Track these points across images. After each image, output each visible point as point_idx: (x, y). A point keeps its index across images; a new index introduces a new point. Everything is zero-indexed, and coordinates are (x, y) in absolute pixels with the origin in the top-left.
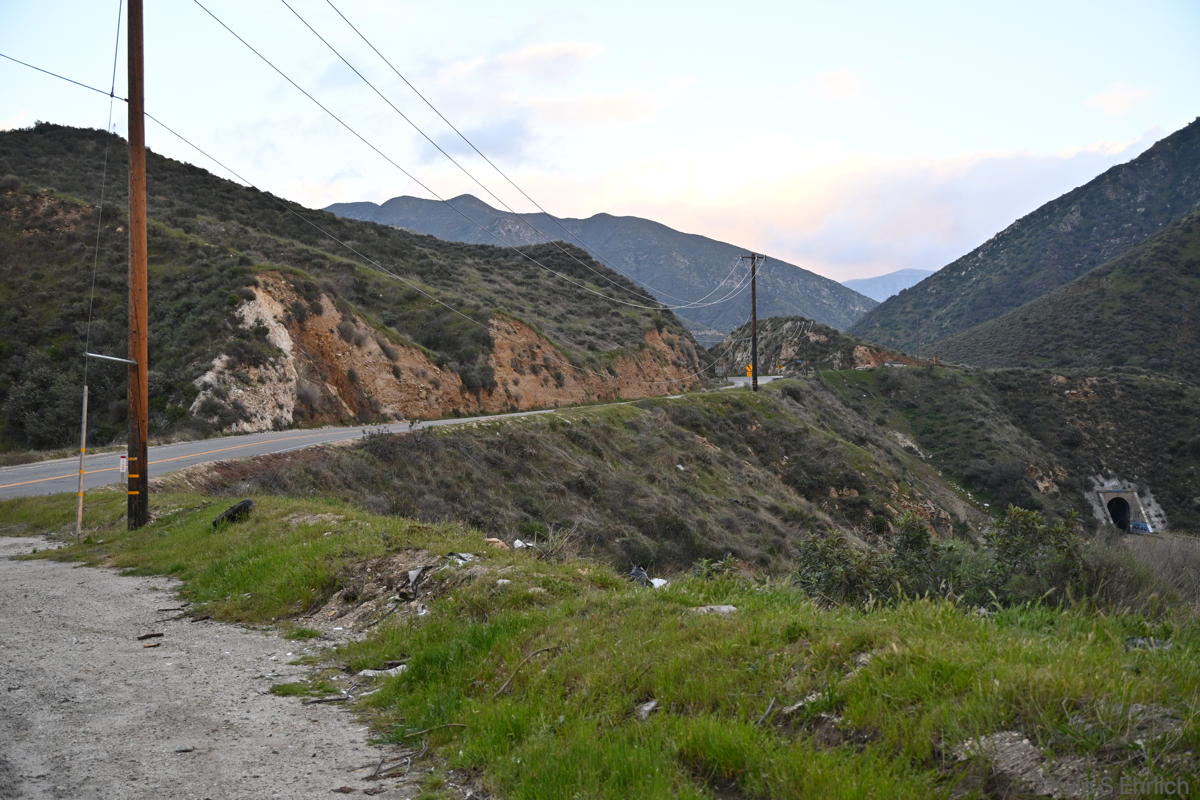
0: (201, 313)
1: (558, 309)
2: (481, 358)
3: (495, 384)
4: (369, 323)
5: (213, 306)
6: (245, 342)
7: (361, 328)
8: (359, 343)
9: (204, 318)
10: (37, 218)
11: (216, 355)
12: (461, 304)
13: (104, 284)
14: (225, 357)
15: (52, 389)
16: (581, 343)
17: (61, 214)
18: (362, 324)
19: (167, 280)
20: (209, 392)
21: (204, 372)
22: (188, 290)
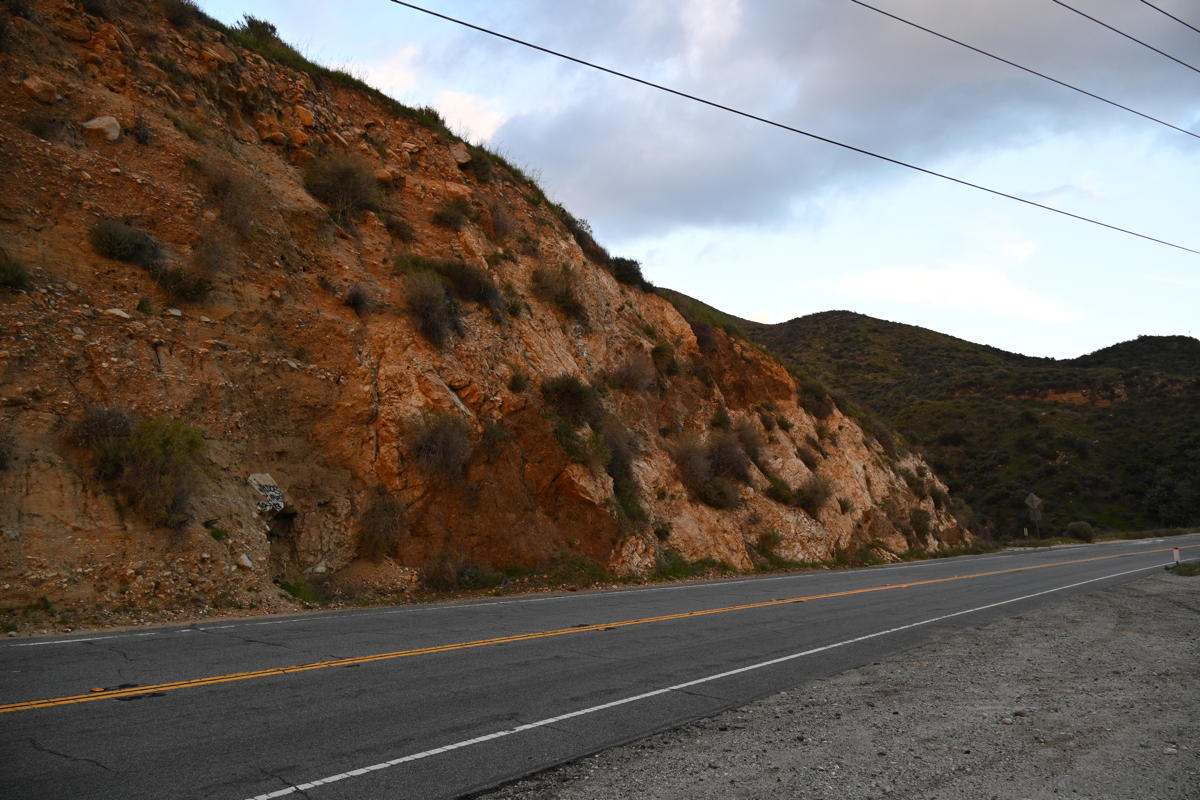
10: (1153, 391)
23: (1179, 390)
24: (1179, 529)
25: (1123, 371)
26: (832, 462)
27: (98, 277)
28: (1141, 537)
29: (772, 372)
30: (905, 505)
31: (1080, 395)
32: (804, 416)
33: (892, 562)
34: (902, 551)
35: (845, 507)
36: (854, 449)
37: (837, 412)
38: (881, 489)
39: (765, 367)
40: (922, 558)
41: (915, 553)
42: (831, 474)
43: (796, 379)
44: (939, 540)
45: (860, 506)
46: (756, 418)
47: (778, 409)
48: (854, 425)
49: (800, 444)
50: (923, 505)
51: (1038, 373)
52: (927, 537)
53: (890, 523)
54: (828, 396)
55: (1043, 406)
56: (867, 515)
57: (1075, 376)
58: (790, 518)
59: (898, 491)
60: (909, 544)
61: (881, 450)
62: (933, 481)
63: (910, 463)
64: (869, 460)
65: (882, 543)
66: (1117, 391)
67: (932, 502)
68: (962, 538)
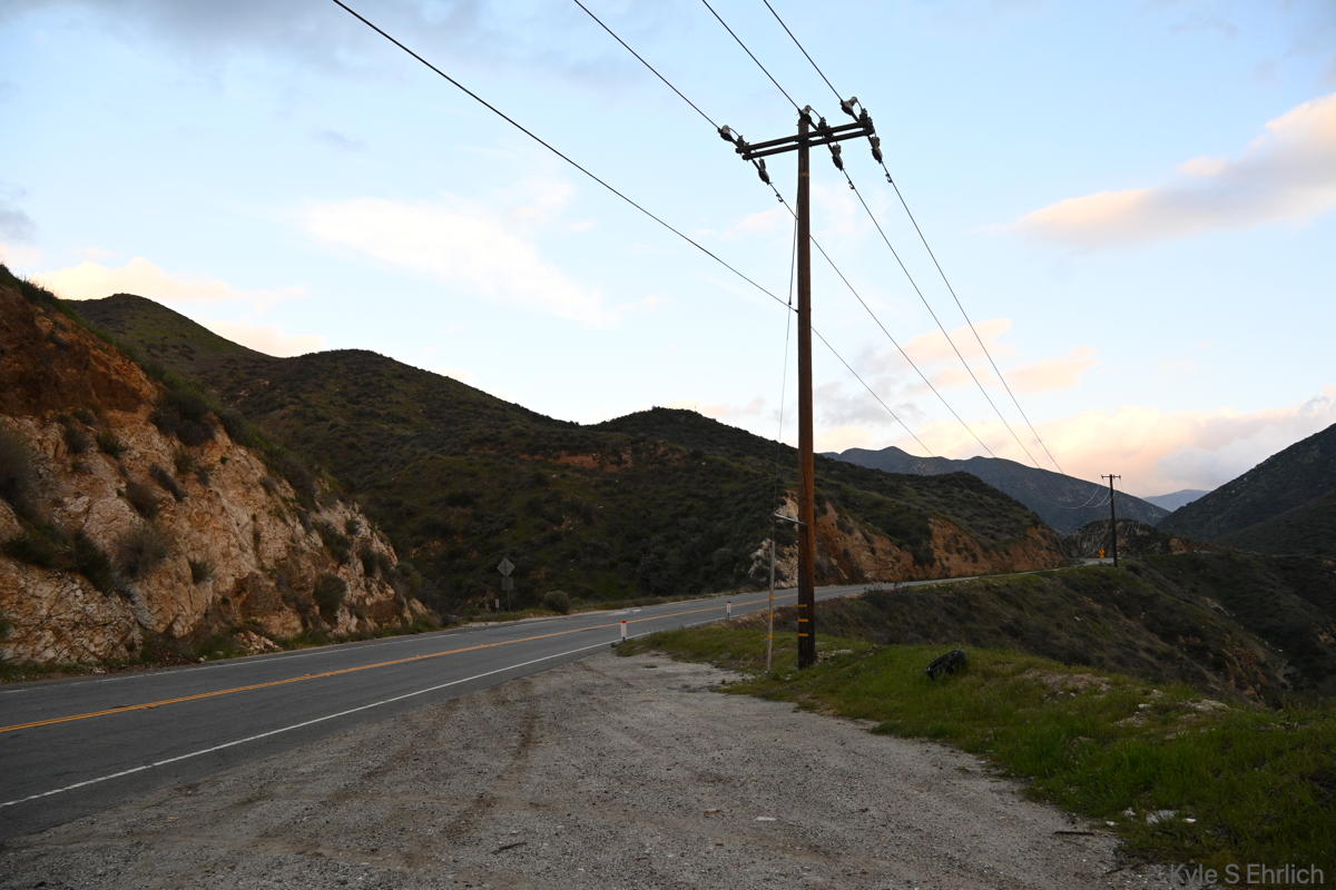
0: (753, 513)
1: (968, 513)
2: (925, 542)
3: (935, 560)
4: (855, 519)
5: (760, 509)
6: (780, 531)
7: (851, 523)
8: (850, 532)
9: (756, 516)
10: (656, 458)
11: (763, 539)
12: (909, 509)
13: (695, 496)
14: (769, 540)
15: (666, 560)
16: (986, 534)
17: (670, 455)
18: (851, 520)
19: (733, 494)
20: (760, 562)
21: (756, 550)
22: (745, 499)
23: (678, 460)
24: (659, 598)
25: (632, 438)
26: (191, 506)
28: (620, 608)
29: (107, 367)
30: (308, 569)
31: (591, 458)
32: (156, 438)
33: (262, 652)
34: (289, 635)
35: (199, 573)
36: (241, 490)
37: (222, 438)
38: (275, 547)
39: (96, 358)
40: (321, 644)
41: (311, 637)
42: (186, 525)
43: (161, 384)
44: (360, 617)
45: (231, 571)
46: (55, 432)
47: (107, 423)
48: (253, 459)
49: (136, 478)
50: (341, 573)
51: (553, 433)
52: (339, 613)
53: (278, 595)
54: (211, 414)
55: (555, 468)
56: (241, 585)
57: (588, 438)
58: (47, 590)
59: (303, 552)
60: (304, 624)
61: (291, 494)
62: (370, 541)
63: (336, 517)
64: (263, 507)
65: (259, 625)
66: (625, 457)
67: (360, 566)
68: (400, 615)
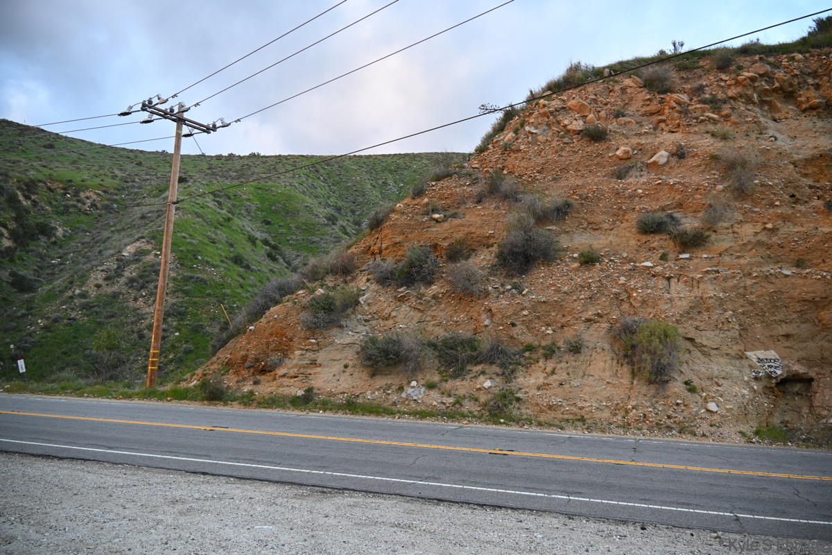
27: (640, 246)
